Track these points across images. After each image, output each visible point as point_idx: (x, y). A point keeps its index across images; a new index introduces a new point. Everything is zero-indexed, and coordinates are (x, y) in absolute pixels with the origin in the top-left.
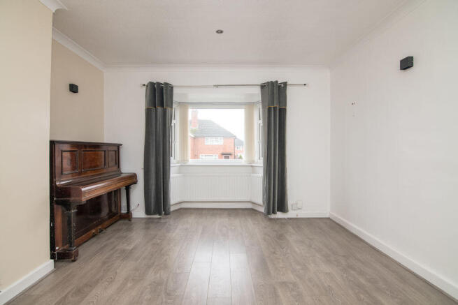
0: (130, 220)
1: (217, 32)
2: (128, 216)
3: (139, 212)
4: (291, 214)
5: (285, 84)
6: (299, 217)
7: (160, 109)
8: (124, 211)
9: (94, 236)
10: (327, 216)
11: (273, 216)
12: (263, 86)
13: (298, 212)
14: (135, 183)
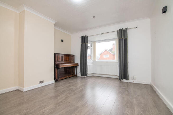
0: (77, 77)
1: (93, 17)
2: (76, 76)
3: (79, 75)
4: (130, 81)
5: (127, 29)
6: (134, 82)
7: (84, 44)
8: (75, 74)
9: (66, 78)
10: (149, 84)
11: (122, 81)
12: (118, 31)
13: (134, 80)
14: (78, 66)
